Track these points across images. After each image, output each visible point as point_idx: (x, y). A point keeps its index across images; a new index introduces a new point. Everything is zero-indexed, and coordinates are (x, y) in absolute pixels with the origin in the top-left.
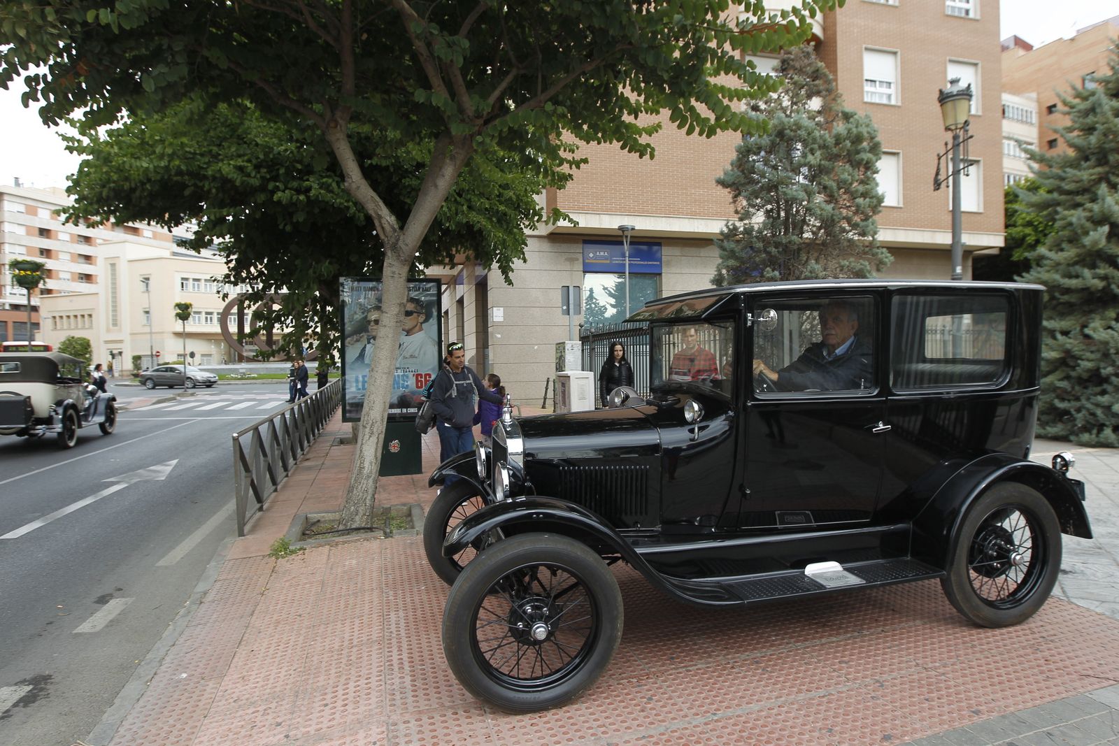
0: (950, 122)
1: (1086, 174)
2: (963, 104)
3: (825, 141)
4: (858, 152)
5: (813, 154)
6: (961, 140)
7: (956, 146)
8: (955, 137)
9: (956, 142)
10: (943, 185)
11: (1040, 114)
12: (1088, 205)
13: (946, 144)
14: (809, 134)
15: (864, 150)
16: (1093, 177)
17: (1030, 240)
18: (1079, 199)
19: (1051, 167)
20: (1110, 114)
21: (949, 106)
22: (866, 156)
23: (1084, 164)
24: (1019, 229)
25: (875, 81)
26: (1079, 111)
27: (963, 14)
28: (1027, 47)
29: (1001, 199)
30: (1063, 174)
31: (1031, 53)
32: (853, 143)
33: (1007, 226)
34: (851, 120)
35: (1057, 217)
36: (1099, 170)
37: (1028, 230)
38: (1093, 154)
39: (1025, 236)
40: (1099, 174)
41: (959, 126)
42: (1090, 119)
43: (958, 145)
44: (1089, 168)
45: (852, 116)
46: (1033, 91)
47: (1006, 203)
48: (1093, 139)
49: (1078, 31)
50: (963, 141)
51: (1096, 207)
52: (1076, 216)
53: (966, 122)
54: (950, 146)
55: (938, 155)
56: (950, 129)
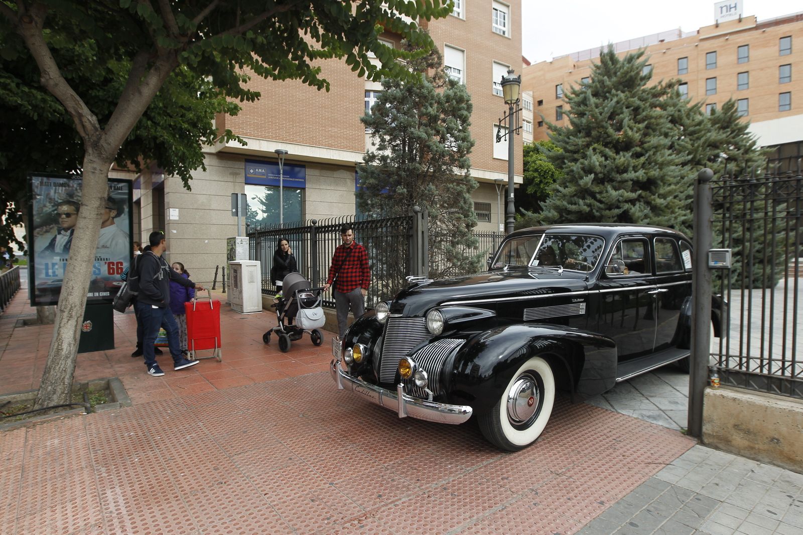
0: (508, 98)
1: (581, 141)
2: (516, 88)
3: (439, 99)
4: (460, 109)
5: (432, 107)
6: (514, 111)
7: (511, 114)
8: (511, 109)
9: (511, 112)
10: (503, 139)
11: (534, 104)
12: (581, 160)
13: (505, 112)
14: (429, 93)
15: (464, 108)
16: (584, 143)
17: (537, 180)
18: (576, 156)
19: (560, 135)
20: (593, 105)
21: (508, 87)
22: (465, 113)
23: (580, 135)
24: (531, 173)
25: (451, 68)
26: (575, 102)
27: (502, 34)
28: (528, 63)
29: (522, 153)
30: (567, 140)
31: (529, 67)
32: (457, 102)
33: (524, 171)
34: (455, 86)
35: (564, 166)
36: (587, 139)
37: (536, 174)
38: (583, 129)
39: (534, 178)
40: (587, 142)
41: (513, 102)
42: (582, 108)
43: (513, 114)
44: (582, 137)
45: (456, 84)
46: (531, 91)
47: (524, 156)
48: (584, 120)
49: (554, 58)
50: (516, 112)
51: (586, 162)
52: (576, 167)
53: (517, 99)
54: (507, 114)
55: (499, 119)
56: (508, 103)
